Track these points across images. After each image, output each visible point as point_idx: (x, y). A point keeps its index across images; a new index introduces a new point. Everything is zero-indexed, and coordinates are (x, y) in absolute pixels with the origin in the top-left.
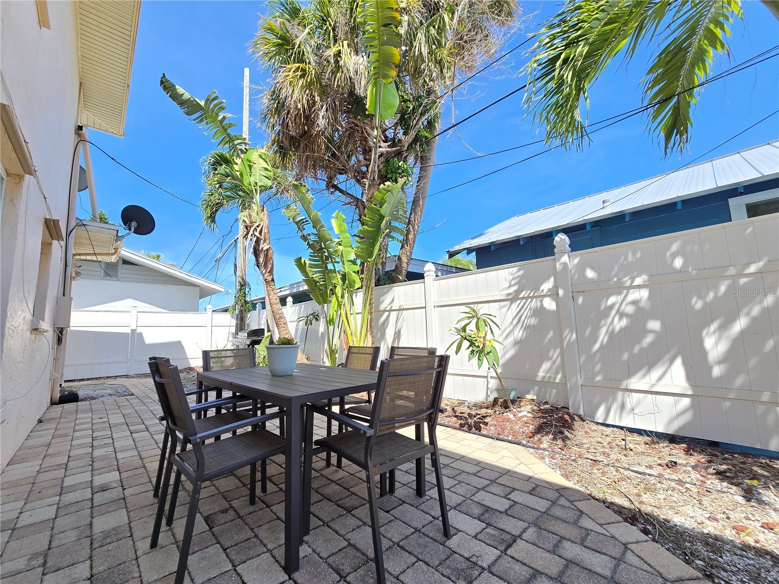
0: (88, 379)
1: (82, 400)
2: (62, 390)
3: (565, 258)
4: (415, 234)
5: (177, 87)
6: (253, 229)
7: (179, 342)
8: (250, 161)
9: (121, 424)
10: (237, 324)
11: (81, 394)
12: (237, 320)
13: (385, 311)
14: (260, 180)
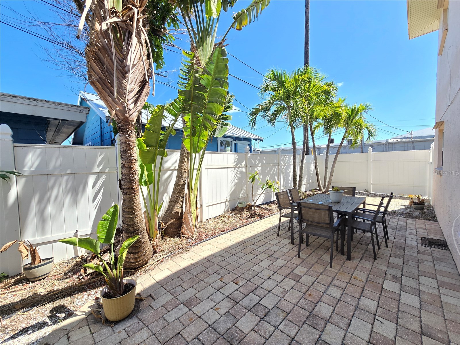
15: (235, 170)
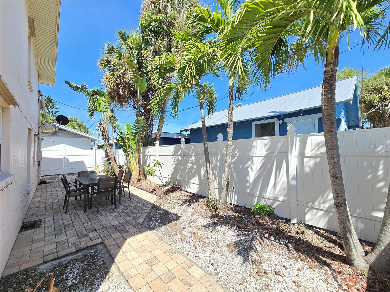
0: (49, 176)
1: (48, 183)
2: (41, 180)
3: (182, 146)
4: (161, 127)
5: (71, 83)
6: (100, 127)
7: (83, 161)
8: (99, 103)
9: (60, 190)
10: (106, 154)
11: (47, 181)
12: (106, 153)
13: (146, 155)
14: (103, 109)
15: (174, 158)
